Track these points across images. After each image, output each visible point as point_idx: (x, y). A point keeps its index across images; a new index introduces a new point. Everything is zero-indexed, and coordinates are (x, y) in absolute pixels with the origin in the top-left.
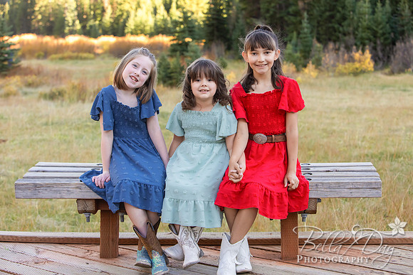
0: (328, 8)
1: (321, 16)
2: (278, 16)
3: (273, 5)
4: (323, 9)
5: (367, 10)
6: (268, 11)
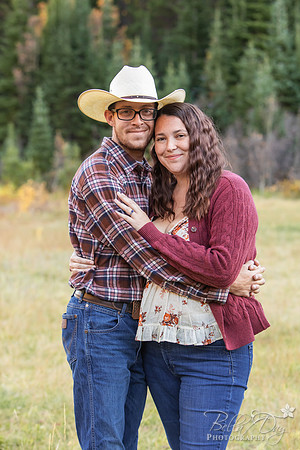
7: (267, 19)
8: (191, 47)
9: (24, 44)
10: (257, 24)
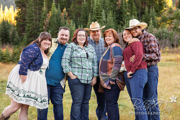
0: (56, 29)
1: (53, 32)
2: (33, 32)
3: (31, 28)
4: (54, 29)
5: (74, 29)
6: (29, 30)
7: (101, 15)
8: (84, 22)
9: (46, 20)
10: (99, 16)
